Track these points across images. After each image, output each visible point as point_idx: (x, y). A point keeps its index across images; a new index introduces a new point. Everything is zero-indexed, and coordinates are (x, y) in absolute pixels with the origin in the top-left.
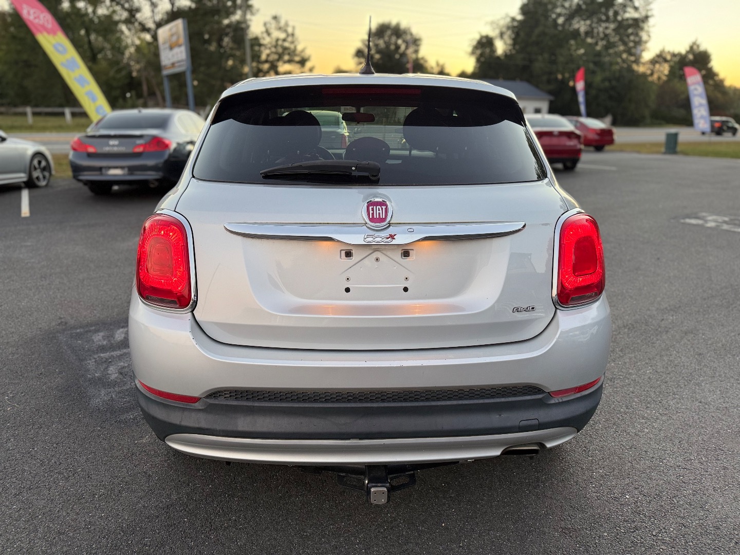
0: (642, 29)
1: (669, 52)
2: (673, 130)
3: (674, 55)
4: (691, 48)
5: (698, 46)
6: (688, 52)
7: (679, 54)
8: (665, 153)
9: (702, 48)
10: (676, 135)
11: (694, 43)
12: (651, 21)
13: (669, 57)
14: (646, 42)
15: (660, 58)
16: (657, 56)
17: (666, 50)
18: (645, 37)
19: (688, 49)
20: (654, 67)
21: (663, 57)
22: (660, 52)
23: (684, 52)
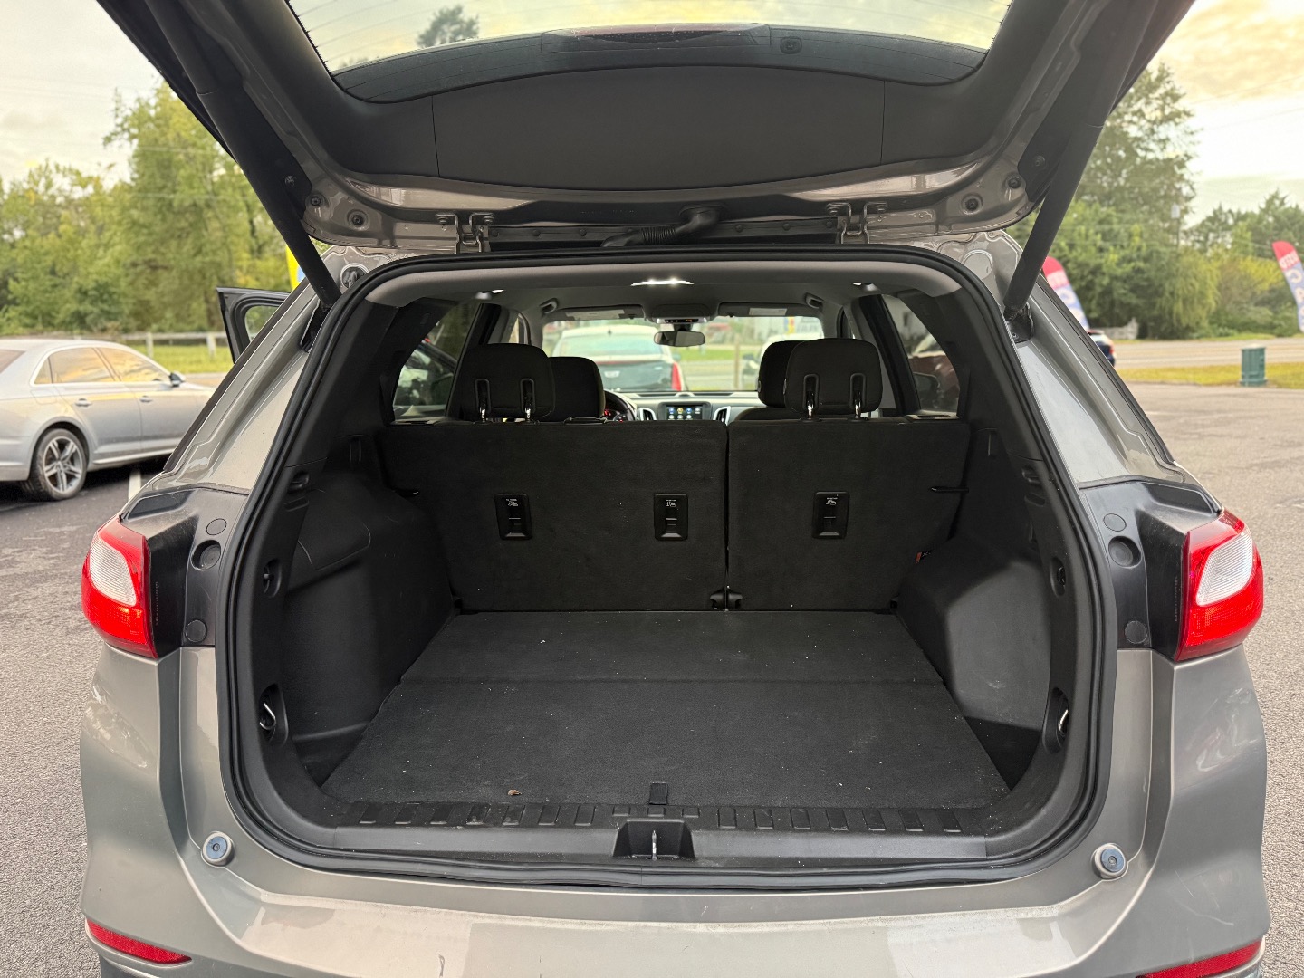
0: (1181, 178)
1: (1230, 211)
2: (1254, 342)
3: (1240, 217)
4: (1270, 202)
5: (1282, 200)
6: (1265, 211)
7: (1248, 216)
8: (1243, 384)
9: (1290, 203)
10: (1262, 351)
11: (1275, 197)
12: (1195, 164)
13: (1231, 221)
14: (1188, 199)
15: (1216, 221)
16: (1209, 219)
17: (1225, 209)
18: (1186, 190)
19: (1263, 206)
20: (1207, 238)
21: (1219, 220)
22: (1215, 212)
23: (1257, 211)
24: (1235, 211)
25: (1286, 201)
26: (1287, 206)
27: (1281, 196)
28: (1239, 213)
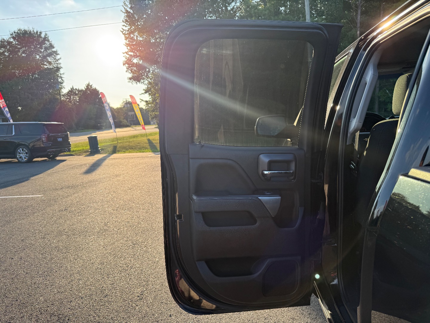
0: (57, 76)
1: (76, 89)
2: (92, 134)
3: (79, 91)
5: (91, 86)
6: (86, 90)
7: (82, 91)
11: (88, 85)
12: (62, 71)
13: (77, 92)
14: (62, 83)
15: (72, 92)
16: (70, 91)
17: (75, 88)
18: (60, 80)
19: (86, 88)
20: (70, 98)
21: (74, 92)
22: (71, 89)
23: (84, 89)
24: (77, 89)
25: (92, 86)
26: (93, 88)
27: (90, 85)
28: (79, 90)
